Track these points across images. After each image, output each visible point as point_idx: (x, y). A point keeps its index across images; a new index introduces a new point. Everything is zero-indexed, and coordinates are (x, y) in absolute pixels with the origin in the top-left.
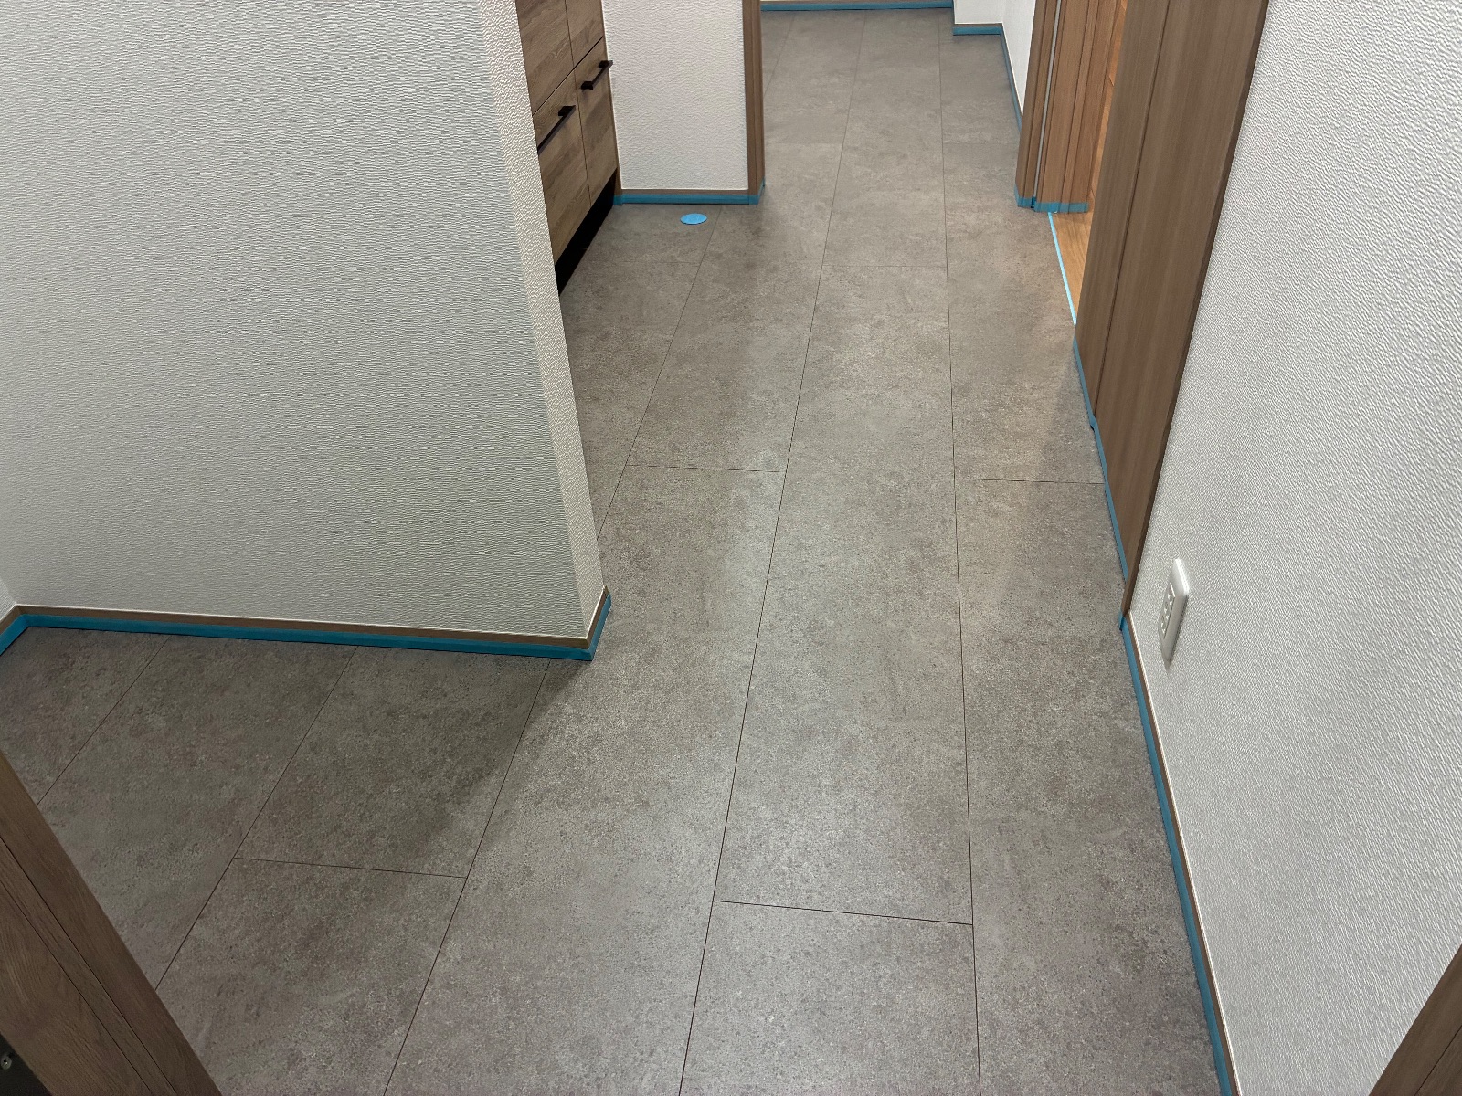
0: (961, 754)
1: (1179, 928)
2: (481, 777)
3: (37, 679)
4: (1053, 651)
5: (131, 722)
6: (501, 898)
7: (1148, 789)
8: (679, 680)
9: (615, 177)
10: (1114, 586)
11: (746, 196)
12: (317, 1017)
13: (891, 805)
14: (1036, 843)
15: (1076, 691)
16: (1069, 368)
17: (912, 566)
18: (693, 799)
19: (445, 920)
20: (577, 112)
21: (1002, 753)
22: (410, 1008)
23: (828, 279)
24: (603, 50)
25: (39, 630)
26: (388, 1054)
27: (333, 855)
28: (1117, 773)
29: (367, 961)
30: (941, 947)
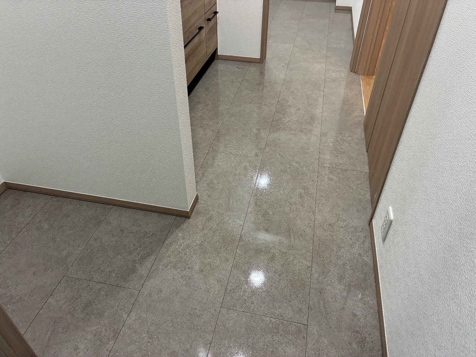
0: (310, 264)
1: (378, 334)
2: (149, 256)
3: (8, 207)
4: (345, 230)
5: (37, 225)
6: (151, 299)
7: (372, 283)
8: (218, 228)
9: (216, 50)
10: (368, 209)
11: (259, 61)
12: (85, 334)
13: (284, 280)
14: (332, 298)
15: (351, 245)
16: (361, 131)
17: (301, 196)
18: (218, 271)
19: (131, 305)
20: (205, 28)
21: (324, 265)
22: (116, 335)
23: (283, 92)
24: (216, 7)
25: (11, 190)
26: (107, 350)
27: (97, 278)
28: (362, 276)
29: (104, 317)
30: (296, 332)
